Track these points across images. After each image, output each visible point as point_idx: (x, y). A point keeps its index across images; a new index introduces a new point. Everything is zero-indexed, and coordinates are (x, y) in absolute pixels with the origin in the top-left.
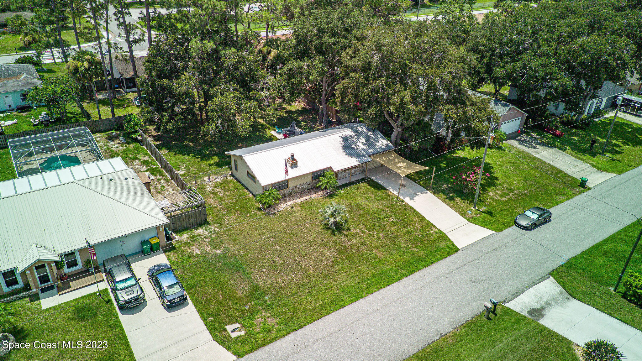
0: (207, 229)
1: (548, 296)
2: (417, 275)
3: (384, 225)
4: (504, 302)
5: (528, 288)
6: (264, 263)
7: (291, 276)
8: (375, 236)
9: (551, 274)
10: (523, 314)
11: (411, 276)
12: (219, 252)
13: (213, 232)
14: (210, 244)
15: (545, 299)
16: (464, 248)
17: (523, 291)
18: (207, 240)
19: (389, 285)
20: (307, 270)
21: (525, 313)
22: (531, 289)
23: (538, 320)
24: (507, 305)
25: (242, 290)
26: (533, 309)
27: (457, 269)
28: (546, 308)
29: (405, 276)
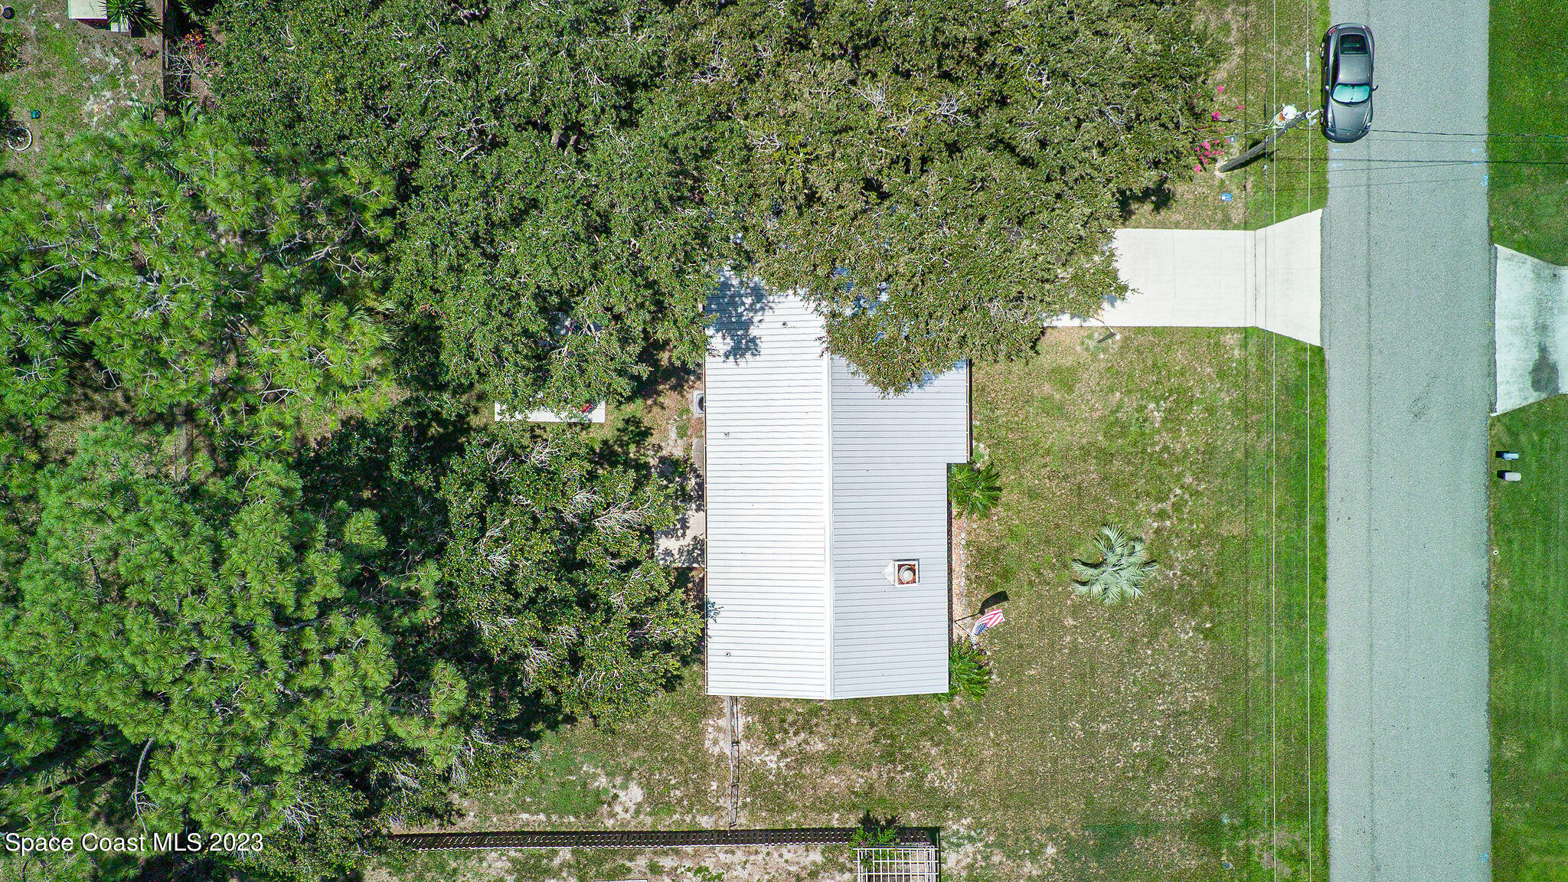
0: (954, 840)
1: (1527, 308)
2: (1333, 502)
3: (1166, 448)
4: (1493, 409)
5: (1492, 328)
6: (1134, 778)
7: (1198, 746)
8: (1187, 496)
9: (1492, 240)
10: (1531, 400)
11: (1332, 515)
12: (1051, 851)
13: (973, 833)
14: (1012, 854)
15: (1530, 322)
16: (1326, 334)
17: (1492, 345)
18: (996, 859)
19: (1325, 579)
20: (1198, 705)
21: (1533, 397)
22: (1500, 324)
23: (1557, 389)
24: (1502, 407)
25: (1183, 855)
26: (1533, 370)
27: (1369, 412)
28: (1548, 344)
29: (1321, 529)
